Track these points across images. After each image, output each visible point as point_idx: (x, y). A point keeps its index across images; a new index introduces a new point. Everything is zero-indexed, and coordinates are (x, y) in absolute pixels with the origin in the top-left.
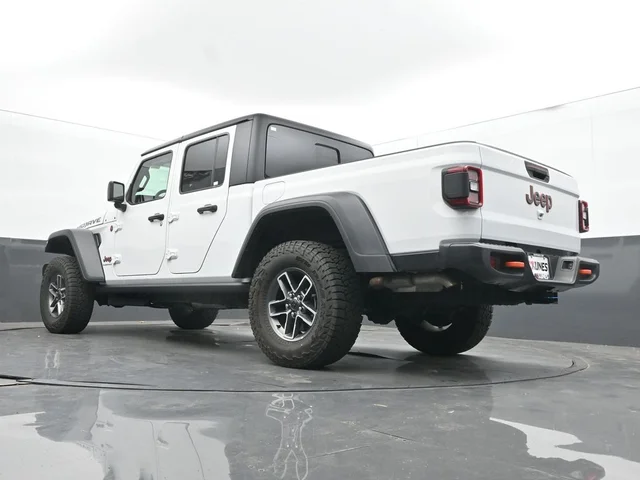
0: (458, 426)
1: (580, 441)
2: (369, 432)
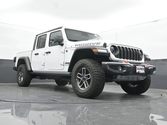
0: (128, 113)
1: (164, 118)
2: (102, 115)
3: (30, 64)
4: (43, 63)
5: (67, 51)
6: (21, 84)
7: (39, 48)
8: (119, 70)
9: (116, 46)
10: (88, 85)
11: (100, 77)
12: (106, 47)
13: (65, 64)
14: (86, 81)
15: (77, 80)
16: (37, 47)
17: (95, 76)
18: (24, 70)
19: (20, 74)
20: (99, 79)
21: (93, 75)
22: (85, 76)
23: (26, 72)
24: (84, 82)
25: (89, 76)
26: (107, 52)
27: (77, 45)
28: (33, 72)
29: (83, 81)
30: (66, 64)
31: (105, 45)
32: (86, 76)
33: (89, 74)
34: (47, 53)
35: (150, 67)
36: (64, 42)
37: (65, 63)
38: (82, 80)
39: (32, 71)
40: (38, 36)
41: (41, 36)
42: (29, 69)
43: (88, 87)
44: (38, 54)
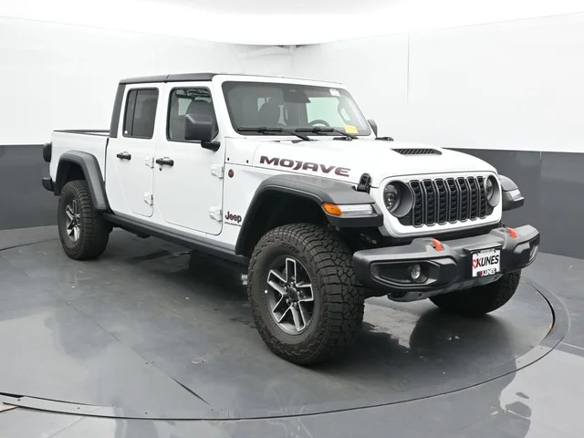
3: (103, 184)
4: (147, 195)
5: (231, 174)
6: (74, 249)
7: (131, 135)
8: (410, 278)
9: (406, 180)
10: (307, 322)
11: (346, 303)
12: (367, 191)
13: (225, 220)
14: (297, 305)
15: (266, 292)
16: (124, 129)
17: (329, 298)
18: (82, 203)
19: (68, 212)
20: (341, 310)
21: (322, 293)
22: (294, 286)
23: (90, 211)
24: (291, 307)
25: (307, 292)
26: (374, 211)
27: (266, 158)
28: (113, 216)
29: (290, 303)
30: (229, 221)
31: (365, 183)
32: (298, 289)
33: (310, 285)
34: (161, 162)
35: (519, 246)
36: (220, 138)
37: (225, 213)
38: (285, 297)
39: (109, 210)
40: (128, 87)
41: (138, 90)
42: (100, 203)
43: (307, 328)
44: (129, 158)
